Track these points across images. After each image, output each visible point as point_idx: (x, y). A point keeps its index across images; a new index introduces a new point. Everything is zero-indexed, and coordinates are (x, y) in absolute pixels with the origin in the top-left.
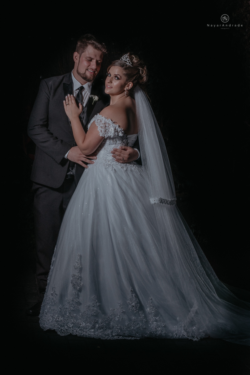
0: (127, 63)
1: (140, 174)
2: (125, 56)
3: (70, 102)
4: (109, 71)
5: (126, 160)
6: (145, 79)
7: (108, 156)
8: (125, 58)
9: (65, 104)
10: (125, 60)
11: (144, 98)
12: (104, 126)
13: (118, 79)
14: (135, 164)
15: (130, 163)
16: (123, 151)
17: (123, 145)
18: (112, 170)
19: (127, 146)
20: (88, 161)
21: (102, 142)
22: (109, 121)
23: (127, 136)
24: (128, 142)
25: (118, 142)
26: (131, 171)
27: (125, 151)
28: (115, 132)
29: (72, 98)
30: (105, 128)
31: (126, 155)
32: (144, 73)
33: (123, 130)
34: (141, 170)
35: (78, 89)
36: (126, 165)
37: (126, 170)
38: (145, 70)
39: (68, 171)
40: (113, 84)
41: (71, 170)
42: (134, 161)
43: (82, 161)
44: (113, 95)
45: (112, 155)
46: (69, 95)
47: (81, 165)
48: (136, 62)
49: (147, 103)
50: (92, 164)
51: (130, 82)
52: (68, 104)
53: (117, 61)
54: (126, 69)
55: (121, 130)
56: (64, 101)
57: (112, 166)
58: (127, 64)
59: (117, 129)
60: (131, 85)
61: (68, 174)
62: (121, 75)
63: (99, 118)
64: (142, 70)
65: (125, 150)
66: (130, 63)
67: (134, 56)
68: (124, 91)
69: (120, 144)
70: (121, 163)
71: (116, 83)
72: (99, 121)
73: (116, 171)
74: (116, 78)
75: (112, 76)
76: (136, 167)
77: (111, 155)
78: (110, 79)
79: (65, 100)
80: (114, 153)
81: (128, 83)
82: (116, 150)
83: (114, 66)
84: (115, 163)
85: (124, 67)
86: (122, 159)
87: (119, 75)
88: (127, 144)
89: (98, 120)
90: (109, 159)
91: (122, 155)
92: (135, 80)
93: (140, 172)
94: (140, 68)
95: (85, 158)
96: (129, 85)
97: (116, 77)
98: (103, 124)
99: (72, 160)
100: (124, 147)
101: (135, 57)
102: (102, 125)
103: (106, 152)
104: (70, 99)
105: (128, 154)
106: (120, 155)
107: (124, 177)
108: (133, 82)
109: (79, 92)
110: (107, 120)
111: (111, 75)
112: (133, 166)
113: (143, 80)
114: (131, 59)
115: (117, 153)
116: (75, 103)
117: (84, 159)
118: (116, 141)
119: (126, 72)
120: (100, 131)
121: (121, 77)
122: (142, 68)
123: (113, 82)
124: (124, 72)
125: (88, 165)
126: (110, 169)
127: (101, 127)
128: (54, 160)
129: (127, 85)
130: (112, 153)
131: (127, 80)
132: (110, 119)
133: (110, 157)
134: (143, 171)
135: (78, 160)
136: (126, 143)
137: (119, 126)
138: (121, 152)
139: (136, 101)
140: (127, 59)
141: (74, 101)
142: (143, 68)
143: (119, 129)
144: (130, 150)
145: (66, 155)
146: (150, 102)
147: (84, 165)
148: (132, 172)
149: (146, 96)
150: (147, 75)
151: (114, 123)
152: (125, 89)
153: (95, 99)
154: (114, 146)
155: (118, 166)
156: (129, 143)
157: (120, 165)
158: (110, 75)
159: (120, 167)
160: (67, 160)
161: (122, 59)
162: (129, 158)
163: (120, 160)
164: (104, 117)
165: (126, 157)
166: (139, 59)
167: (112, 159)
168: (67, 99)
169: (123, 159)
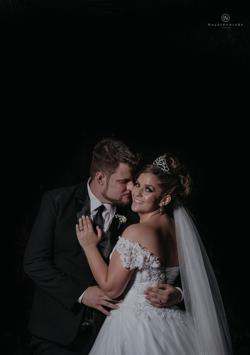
0: (164, 168)
1: (184, 323)
2: (159, 158)
3: (85, 227)
4: (137, 180)
5: (165, 302)
6: (187, 191)
7: (138, 297)
8: (160, 162)
9: (77, 229)
10: (160, 164)
11: (187, 217)
12: (129, 253)
13: (150, 191)
14: (176, 309)
15: (169, 307)
16: (160, 290)
17: (160, 283)
18: (145, 318)
19: (166, 284)
20: (111, 305)
21: (131, 278)
22: (136, 246)
23: (165, 269)
24: (167, 277)
25: (153, 278)
26: (172, 318)
27: (164, 291)
28: (145, 261)
29: (88, 221)
30: (131, 255)
31: (164, 295)
32: (186, 183)
33: (158, 260)
34: (185, 317)
35: (97, 209)
36: (164, 311)
37: (165, 317)
38: (188, 178)
39: (83, 321)
40: (144, 197)
41: (86, 319)
42: (176, 305)
43: (103, 306)
44: (143, 213)
45: (145, 295)
46: (83, 217)
47: (102, 311)
48: (175, 167)
49: (191, 223)
50: (116, 309)
51: (167, 195)
52: (82, 230)
53: (149, 166)
54: (161, 178)
55: (155, 259)
56: (77, 225)
57: (145, 312)
58: (163, 170)
59: (149, 258)
60: (168, 199)
61: (82, 325)
62: (154, 185)
63: (122, 243)
64: (184, 179)
65: (163, 289)
66: (166, 169)
67: (172, 160)
68: (159, 207)
69: (156, 280)
70: (157, 307)
71: (147, 196)
72: (122, 246)
73: (150, 319)
74: (148, 190)
75: (142, 187)
76: (177, 314)
77: (143, 296)
78: (140, 191)
79: (79, 224)
80: (147, 294)
81: (165, 197)
82: (150, 290)
83: (145, 172)
84: (149, 307)
85: (159, 175)
86: (159, 302)
87: (151, 186)
88: (166, 281)
89: (120, 245)
90: (141, 302)
91: (159, 296)
92: (174, 192)
93: (183, 320)
94: (181, 176)
95: (108, 302)
96: (166, 199)
97: (146, 188)
98: (127, 250)
99: (89, 305)
100: (161, 285)
101: (174, 160)
102: (127, 252)
103: (136, 291)
104: (84, 222)
105: (168, 294)
106: (156, 297)
107: (163, 327)
108: (171, 195)
109: (97, 213)
110: (134, 245)
111: (141, 185)
112: (174, 311)
113: (186, 193)
114: (169, 163)
115: (152, 293)
116: (92, 229)
117: (105, 303)
118: (151, 277)
119: (161, 181)
120: (123, 260)
121: (154, 189)
122: (183, 176)
123: (143, 195)
124: (159, 182)
125: (111, 312)
126: (142, 316)
127: (125, 254)
128: (63, 305)
129: (163, 200)
130: (145, 294)
131: (163, 193)
132: (137, 244)
133: (143, 299)
134: (187, 318)
135: (98, 305)
136: (164, 279)
137: (152, 254)
138: (157, 292)
139: (176, 221)
140: (164, 163)
141: (90, 226)
142: (185, 175)
143: (152, 259)
144: (169, 289)
145: (81, 298)
146: (194, 223)
147: (105, 312)
148: (173, 320)
149: (190, 213)
150: (190, 186)
151: (144, 248)
152: (160, 205)
153: (122, 220)
154: (146, 283)
155: (154, 312)
156: (168, 279)
157: (156, 311)
158: (139, 185)
159: (156, 314)
160: (82, 304)
161: (155, 163)
162: (169, 301)
163: (157, 303)
164: (128, 240)
165: (164, 299)
166: (179, 164)
167: (145, 302)
168: (82, 222)
169: (161, 302)
